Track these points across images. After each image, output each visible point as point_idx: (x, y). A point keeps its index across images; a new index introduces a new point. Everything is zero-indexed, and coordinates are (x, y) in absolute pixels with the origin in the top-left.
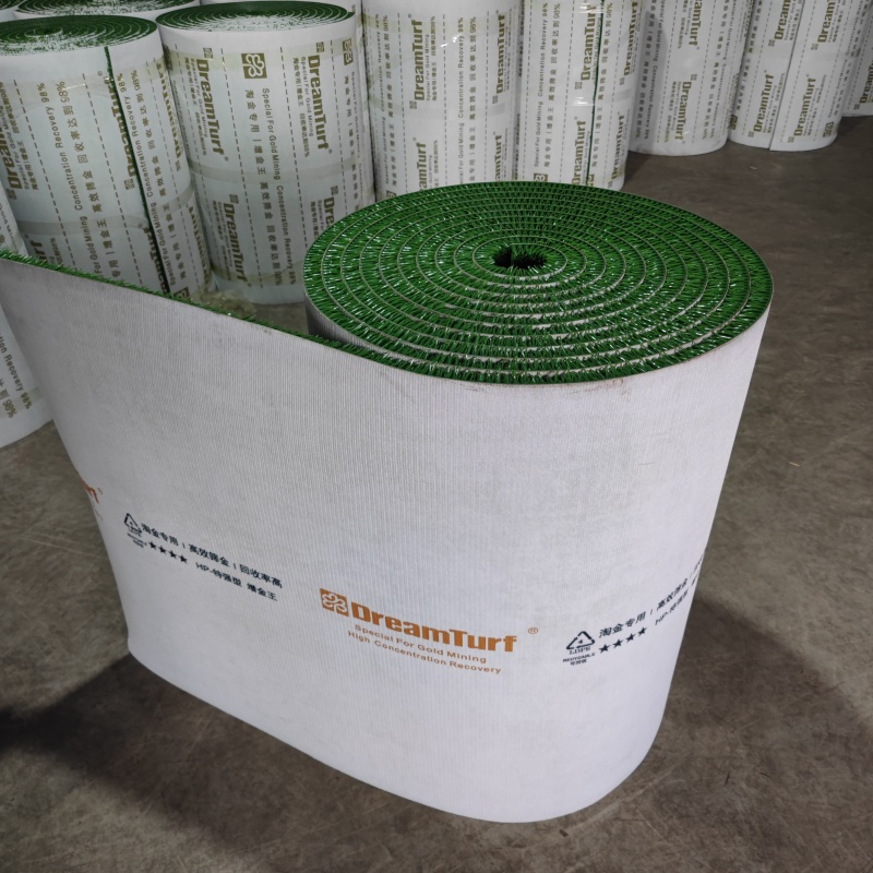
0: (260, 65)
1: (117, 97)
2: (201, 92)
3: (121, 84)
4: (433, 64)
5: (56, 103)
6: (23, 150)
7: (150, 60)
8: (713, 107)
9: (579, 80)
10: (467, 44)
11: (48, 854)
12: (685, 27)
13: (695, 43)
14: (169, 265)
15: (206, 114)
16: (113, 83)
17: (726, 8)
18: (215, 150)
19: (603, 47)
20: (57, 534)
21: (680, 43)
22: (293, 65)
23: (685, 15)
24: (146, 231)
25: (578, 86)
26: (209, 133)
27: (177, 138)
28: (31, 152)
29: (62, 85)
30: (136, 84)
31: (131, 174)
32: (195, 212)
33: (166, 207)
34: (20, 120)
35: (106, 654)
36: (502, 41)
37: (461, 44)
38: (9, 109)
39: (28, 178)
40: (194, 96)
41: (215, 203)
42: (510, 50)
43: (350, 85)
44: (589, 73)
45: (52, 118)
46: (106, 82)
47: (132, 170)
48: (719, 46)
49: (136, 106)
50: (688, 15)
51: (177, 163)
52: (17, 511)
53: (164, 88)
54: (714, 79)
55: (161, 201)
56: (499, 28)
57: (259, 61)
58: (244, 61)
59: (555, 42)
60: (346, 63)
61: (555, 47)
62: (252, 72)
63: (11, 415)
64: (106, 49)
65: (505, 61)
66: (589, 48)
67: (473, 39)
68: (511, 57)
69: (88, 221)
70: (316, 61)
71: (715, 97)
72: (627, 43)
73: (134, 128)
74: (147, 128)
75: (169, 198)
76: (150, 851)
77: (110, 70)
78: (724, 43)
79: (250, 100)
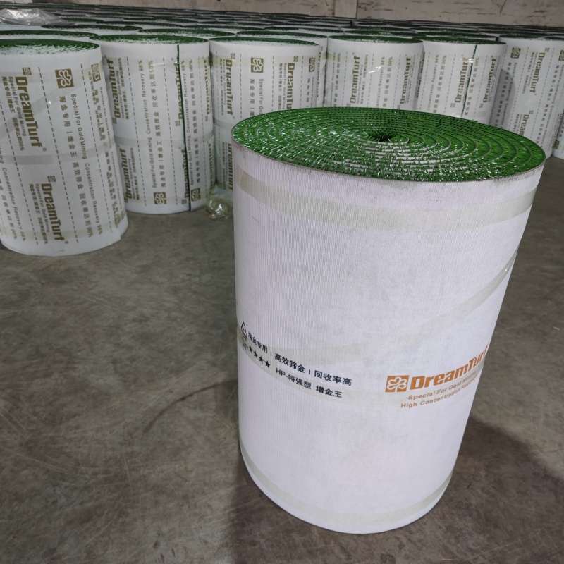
0: (260, 65)
1: (179, 73)
2: (226, 78)
3: (183, 66)
4: (364, 82)
5: (146, 72)
6: (125, 96)
7: (201, 57)
8: (543, 132)
9: (453, 102)
10: (386, 72)
11: (55, 444)
12: (528, 81)
13: (534, 91)
14: (192, 173)
15: (227, 91)
16: (178, 65)
17: (556, 72)
18: (229, 112)
19: (471, 83)
20: (100, 297)
21: (524, 90)
22: (279, 67)
23: (529, 74)
24: (183, 151)
25: (453, 105)
26: (226, 103)
27: (209, 103)
28: (128, 98)
29: (151, 62)
30: (191, 68)
31: (180, 118)
32: (212, 147)
33: (196, 140)
34: (126, 79)
35: (111, 356)
36: (407, 73)
37: (382, 72)
38: (122, 73)
39: (125, 112)
40: (222, 81)
41: (223, 143)
42: (412, 79)
43: (310, 84)
44: (460, 98)
45: (143, 80)
46: (175, 64)
47: (181, 116)
48: (550, 95)
49: (189, 80)
50: (531, 74)
51: (207, 117)
52: (81, 283)
53: (206, 74)
54: (545, 115)
55: (194, 136)
56: (406, 65)
57: (260, 63)
58: (252, 62)
59: (441, 78)
60: (310, 71)
61: (440, 81)
62: (256, 69)
63: (90, 235)
64: (178, 46)
65: (408, 85)
66: (462, 83)
67: (389, 70)
68: (412, 84)
69: (152, 141)
70: (292, 67)
71: (545, 126)
72: (487, 83)
73: (186, 92)
74: (193, 93)
75: (198, 135)
76: (110, 453)
77: (178, 58)
78: (553, 93)
79: (252, 85)
